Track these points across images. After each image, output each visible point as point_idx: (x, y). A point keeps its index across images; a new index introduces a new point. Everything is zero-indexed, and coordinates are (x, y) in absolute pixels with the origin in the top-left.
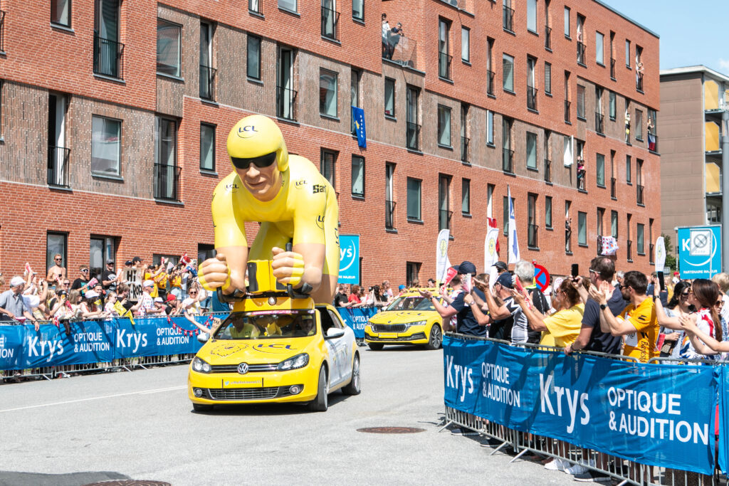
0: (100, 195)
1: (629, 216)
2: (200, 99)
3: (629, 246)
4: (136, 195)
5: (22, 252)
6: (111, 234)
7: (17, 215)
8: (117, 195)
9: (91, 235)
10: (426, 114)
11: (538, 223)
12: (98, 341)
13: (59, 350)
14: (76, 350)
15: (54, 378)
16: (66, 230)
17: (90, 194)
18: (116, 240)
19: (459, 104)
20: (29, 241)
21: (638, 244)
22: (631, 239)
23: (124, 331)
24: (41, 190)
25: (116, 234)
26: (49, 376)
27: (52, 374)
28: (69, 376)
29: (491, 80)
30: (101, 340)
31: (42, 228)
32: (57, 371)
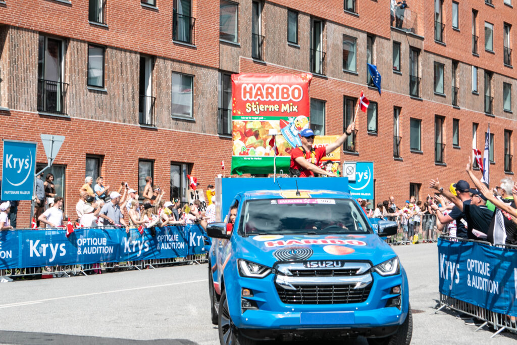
0: (177, 132)
2: (252, 59)
4: (205, 132)
6: (186, 161)
7: (117, 147)
8: (190, 132)
9: (171, 162)
10: (424, 69)
11: (512, 153)
12: (175, 242)
13: (146, 248)
14: (159, 248)
15: (144, 268)
16: (153, 158)
17: (171, 131)
18: (190, 166)
19: (451, 62)
23: (195, 234)
24: (134, 128)
25: (190, 162)
26: (140, 267)
27: (142, 265)
28: (154, 267)
29: (475, 42)
30: (178, 240)
31: (135, 157)
32: (146, 263)
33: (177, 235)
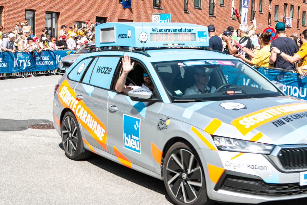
1: (299, 8)
3: (298, 22)
5: (14, 19)
6: (55, 11)
7: (11, 2)
9: (46, 11)
11: (255, 10)
12: (47, 61)
13: (28, 64)
14: (37, 64)
15: (27, 77)
16: (34, 9)
18: (58, 14)
20: (17, 14)
21: (303, 21)
22: (299, 18)
25: (58, 11)
28: (34, 76)
30: (49, 60)
31: (23, 8)
32: (29, 74)
33: (49, 57)
